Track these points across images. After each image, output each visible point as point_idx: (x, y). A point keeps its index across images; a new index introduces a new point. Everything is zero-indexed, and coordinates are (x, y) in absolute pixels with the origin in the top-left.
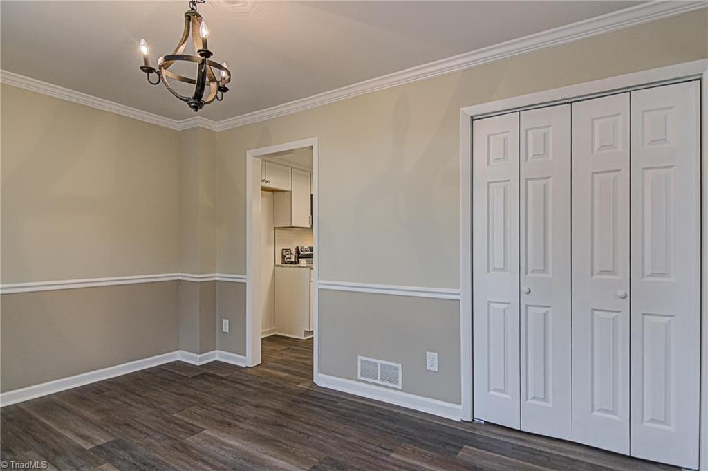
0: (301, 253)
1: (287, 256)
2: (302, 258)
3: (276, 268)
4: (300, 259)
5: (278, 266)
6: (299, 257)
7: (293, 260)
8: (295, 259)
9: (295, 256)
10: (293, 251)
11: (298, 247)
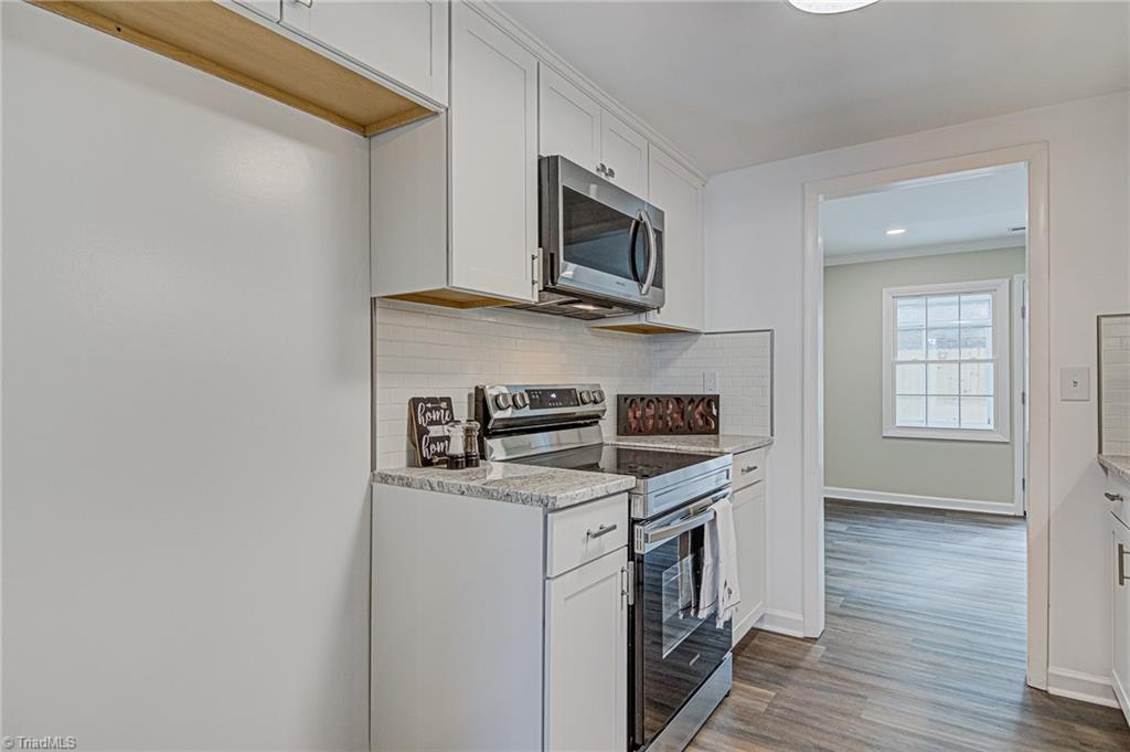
0: (497, 415)
1: (435, 431)
2: (496, 434)
3: (376, 486)
4: (489, 443)
5: (385, 479)
6: (487, 433)
7: (457, 448)
8: (468, 444)
9: (468, 431)
10: (462, 411)
11: (480, 392)
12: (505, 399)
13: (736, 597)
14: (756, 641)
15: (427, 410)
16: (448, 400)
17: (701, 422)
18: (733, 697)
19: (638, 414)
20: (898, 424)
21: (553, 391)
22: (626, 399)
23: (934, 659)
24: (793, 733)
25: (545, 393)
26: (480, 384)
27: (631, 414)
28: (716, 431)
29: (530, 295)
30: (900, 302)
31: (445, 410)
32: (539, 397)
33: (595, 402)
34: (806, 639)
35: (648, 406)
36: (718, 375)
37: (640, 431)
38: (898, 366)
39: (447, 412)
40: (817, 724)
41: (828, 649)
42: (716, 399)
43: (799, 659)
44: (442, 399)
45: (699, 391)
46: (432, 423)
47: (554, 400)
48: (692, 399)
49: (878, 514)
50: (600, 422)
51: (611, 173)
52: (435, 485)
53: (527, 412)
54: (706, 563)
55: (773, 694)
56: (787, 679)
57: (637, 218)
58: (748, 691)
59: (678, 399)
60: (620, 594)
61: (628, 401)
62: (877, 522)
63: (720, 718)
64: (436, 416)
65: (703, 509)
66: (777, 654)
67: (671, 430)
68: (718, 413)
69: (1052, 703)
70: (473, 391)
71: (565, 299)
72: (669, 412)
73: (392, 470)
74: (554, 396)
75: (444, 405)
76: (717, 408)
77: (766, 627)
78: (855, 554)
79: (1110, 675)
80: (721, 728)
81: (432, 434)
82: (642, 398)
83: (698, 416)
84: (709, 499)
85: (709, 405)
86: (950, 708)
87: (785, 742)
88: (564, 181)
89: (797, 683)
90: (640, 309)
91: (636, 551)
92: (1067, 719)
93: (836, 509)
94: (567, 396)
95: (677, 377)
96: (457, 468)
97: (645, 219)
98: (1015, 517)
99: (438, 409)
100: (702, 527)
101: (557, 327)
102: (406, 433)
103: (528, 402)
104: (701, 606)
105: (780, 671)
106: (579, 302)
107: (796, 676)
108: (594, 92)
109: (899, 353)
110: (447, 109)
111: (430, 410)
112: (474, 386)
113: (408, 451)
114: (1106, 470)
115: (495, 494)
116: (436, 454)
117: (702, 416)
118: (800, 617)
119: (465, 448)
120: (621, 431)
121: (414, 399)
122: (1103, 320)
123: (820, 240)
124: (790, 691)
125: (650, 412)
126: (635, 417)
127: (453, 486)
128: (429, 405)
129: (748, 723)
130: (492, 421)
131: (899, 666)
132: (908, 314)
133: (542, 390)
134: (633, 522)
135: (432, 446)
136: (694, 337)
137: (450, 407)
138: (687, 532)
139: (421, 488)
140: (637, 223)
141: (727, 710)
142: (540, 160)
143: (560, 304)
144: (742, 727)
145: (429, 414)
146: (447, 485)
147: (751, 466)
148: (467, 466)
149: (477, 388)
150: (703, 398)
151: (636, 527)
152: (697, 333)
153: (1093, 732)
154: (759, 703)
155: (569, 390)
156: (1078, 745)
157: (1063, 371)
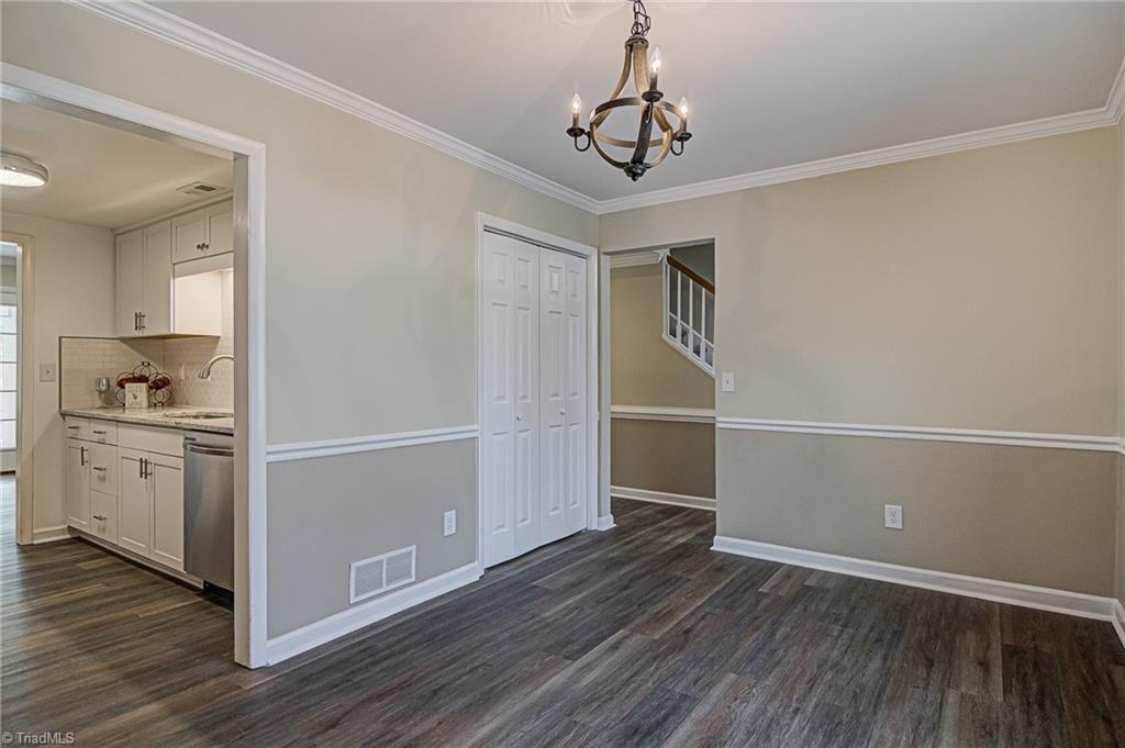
114: (64, 415)
122: (62, 339)
157: (41, 365)
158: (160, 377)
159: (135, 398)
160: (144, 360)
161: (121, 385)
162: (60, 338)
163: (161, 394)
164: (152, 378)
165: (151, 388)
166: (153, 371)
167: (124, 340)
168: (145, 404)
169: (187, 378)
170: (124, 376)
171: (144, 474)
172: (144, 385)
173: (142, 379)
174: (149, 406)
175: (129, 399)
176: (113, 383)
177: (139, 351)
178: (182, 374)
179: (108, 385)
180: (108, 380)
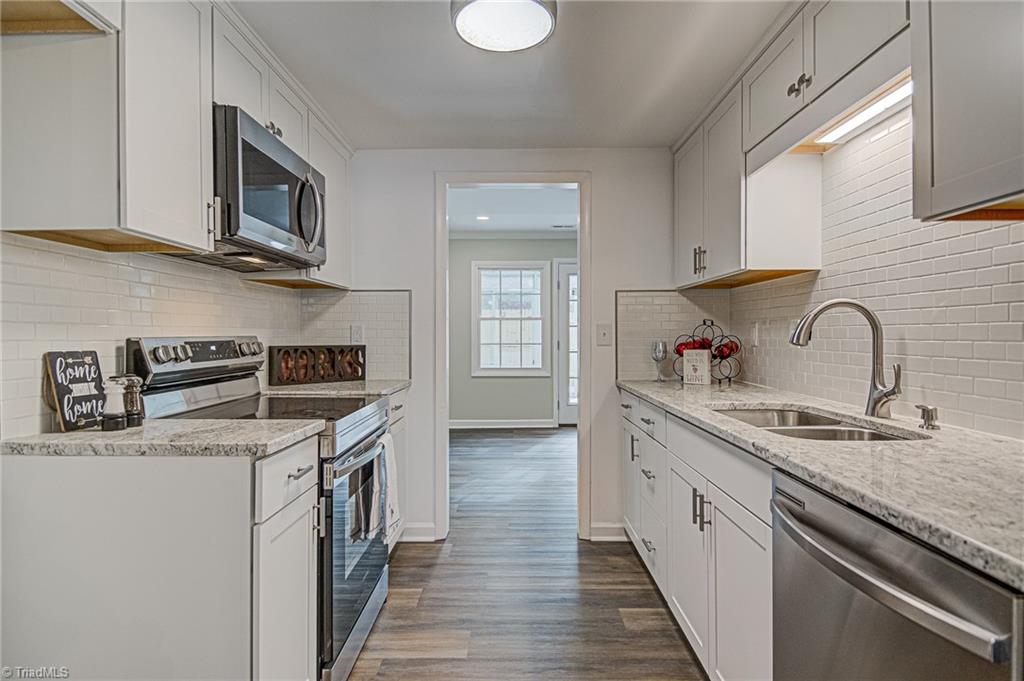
1: (79, 389)
2: (157, 390)
4: (149, 399)
8: (128, 401)
9: (129, 387)
11: (133, 344)
12: (166, 351)
13: (396, 516)
14: (398, 553)
15: (68, 366)
16: (93, 354)
17: (349, 370)
18: (389, 602)
19: (291, 364)
20: (482, 366)
21: (212, 343)
22: (279, 350)
23: (523, 535)
24: (441, 615)
25: (206, 345)
26: (133, 336)
27: (283, 365)
28: (363, 378)
29: (205, 244)
30: (483, 272)
31: (90, 365)
32: (200, 350)
33: (254, 354)
34: (437, 542)
35: (301, 357)
36: (363, 327)
37: (292, 381)
38: (482, 322)
39: (93, 368)
40: (457, 603)
41: (454, 546)
42: (363, 348)
43: (434, 558)
44: (87, 353)
45: (347, 343)
46: (75, 380)
47: (213, 352)
48: (342, 350)
49: (468, 437)
50: (257, 374)
51: (279, 132)
52: (102, 449)
53: (188, 365)
54: (375, 490)
55: (420, 590)
56: (429, 576)
57: (303, 179)
58: (400, 594)
59: (330, 350)
60: (312, 527)
61: (282, 353)
62: (469, 443)
63: (383, 622)
64: (79, 372)
65: (372, 445)
66: (417, 558)
67: (323, 377)
68: (364, 361)
69: (594, 547)
70: (123, 344)
71: (235, 249)
72: (320, 362)
73: (26, 438)
74: (213, 348)
75: (88, 360)
76: (364, 356)
77: (405, 539)
78: (460, 470)
79: (622, 521)
80: (385, 630)
81: (76, 393)
82: (296, 349)
83: (346, 365)
84: (374, 436)
85: (357, 353)
86: (540, 565)
87: (437, 623)
88: (244, 134)
89: (437, 577)
90: (304, 265)
91: (325, 488)
92: (602, 554)
93: (457, 435)
94: (227, 348)
95: (328, 329)
96: (117, 429)
97: (311, 181)
98: (554, 429)
99: (83, 364)
100: (372, 461)
101: (210, 278)
102: (39, 392)
103: (191, 354)
104: (371, 528)
105: (423, 571)
106: (249, 254)
107: (436, 571)
108: (264, 52)
109: (483, 311)
110: (118, 32)
111: (72, 366)
112: (126, 337)
113: (43, 415)
114: (619, 388)
115: (189, 449)
116: (82, 415)
117: (350, 364)
118: (432, 525)
119: (126, 406)
120: (275, 380)
121: (50, 354)
122: (619, 294)
123: (447, 218)
124: (433, 583)
125: (302, 362)
126: (287, 368)
127: (129, 447)
128: (70, 361)
129: (406, 618)
130: (150, 377)
131: (503, 545)
132: (488, 282)
133: (202, 343)
134: (322, 462)
135: (77, 407)
136: (342, 294)
137: (96, 362)
138: (358, 470)
139: (80, 454)
140: (303, 185)
141: (386, 613)
142: (215, 106)
143: (226, 255)
144: (402, 623)
145: (70, 370)
146: (120, 447)
147: (398, 405)
148: (128, 426)
149: (128, 340)
150: (351, 348)
151: (325, 466)
152: (345, 290)
153: (617, 559)
154: (410, 600)
155: (228, 342)
156: (610, 569)
157: (598, 326)
158: (726, 341)
159: (695, 370)
160: (706, 316)
161: (679, 352)
162: (616, 292)
163: (727, 367)
164: (716, 343)
165: (714, 357)
166: (718, 332)
167: (683, 291)
168: (707, 380)
169: (760, 341)
170: (683, 340)
171: (699, 517)
172: (706, 353)
173: (704, 344)
174: (712, 382)
175: (688, 371)
176: (671, 348)
177: (701, 306)
178: (756, 336)
179: (665, 351)
180: (665, 347)
